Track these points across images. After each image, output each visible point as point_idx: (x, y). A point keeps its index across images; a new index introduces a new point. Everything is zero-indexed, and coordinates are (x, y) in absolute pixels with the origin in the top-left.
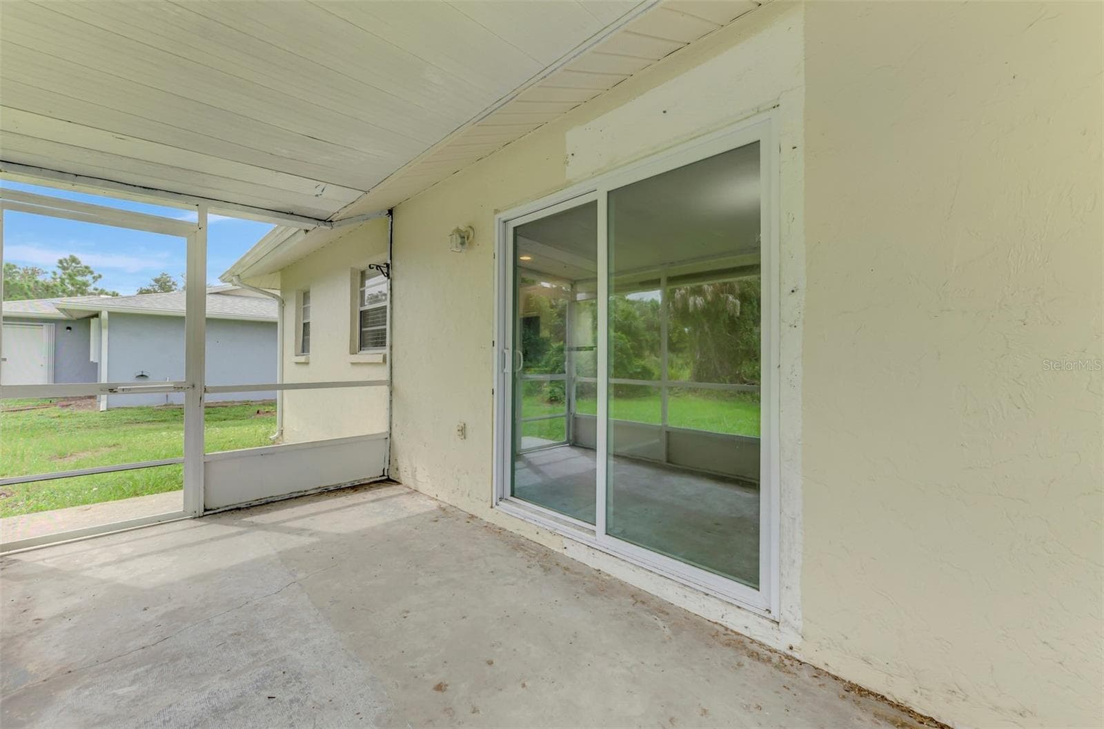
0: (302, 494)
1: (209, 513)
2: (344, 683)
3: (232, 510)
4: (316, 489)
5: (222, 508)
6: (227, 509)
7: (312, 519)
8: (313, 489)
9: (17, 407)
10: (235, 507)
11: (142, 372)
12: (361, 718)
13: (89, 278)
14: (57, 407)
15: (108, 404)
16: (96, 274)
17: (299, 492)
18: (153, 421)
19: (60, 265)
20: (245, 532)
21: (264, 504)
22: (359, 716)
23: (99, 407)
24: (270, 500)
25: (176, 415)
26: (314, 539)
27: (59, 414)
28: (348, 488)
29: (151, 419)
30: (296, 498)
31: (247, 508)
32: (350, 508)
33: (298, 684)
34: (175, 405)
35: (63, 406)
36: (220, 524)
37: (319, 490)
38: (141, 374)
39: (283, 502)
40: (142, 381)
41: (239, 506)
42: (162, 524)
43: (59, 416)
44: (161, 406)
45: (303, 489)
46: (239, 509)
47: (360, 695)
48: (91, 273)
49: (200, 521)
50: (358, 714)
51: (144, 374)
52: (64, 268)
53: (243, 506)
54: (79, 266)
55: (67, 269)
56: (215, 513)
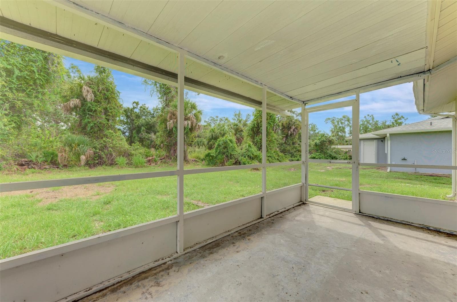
0: (410, 224)
1: (360, 213)
2: (309, 284)
3: (370, 216)
4: (420, 225)
5: (367, 214)
6: (368, 215)
7: (395, 235)
8: (418, 224)
9: (365, 168)
10: (372, 216)
11: (404, 158)
12: (296, 295)
13: (403, 120)
14: (376, 169)
15: (390, 170)
16: (406, 118)
17: (407, 222)
18: (406, 179)
19: (392, 117)
20: (362, 225)
21: (385, 220)
22: (297, 294)
23: (387, 171)
24: (389, 219)
25: (417, 178)
26: (381, 242)
27: (374, 171)
28: (445, 233)
29: (405, 178)
30: (405, 224)
31: (377, 218)
32: (426, 242)
33: (301, 272)
34: (420, 173)
35: (377, 169)
36: (359, 219)
37: (421, 226)
38: (403, 158)
39: (395, 223)
40: (404, 161)
41: (374, 216)
42: (345, 211)
43: (374, 172)
44: (413, 173)
45: (411, 222)
46: (373, 217)
47: (306, 291)
48: (404, 118)
49: (355, 215)
50: (298, 293)
51: (405, 158)
52: (394, 118)
53: (375, 217)
54: (399, 116)
55: (395, 118)
56: (363, 215)
